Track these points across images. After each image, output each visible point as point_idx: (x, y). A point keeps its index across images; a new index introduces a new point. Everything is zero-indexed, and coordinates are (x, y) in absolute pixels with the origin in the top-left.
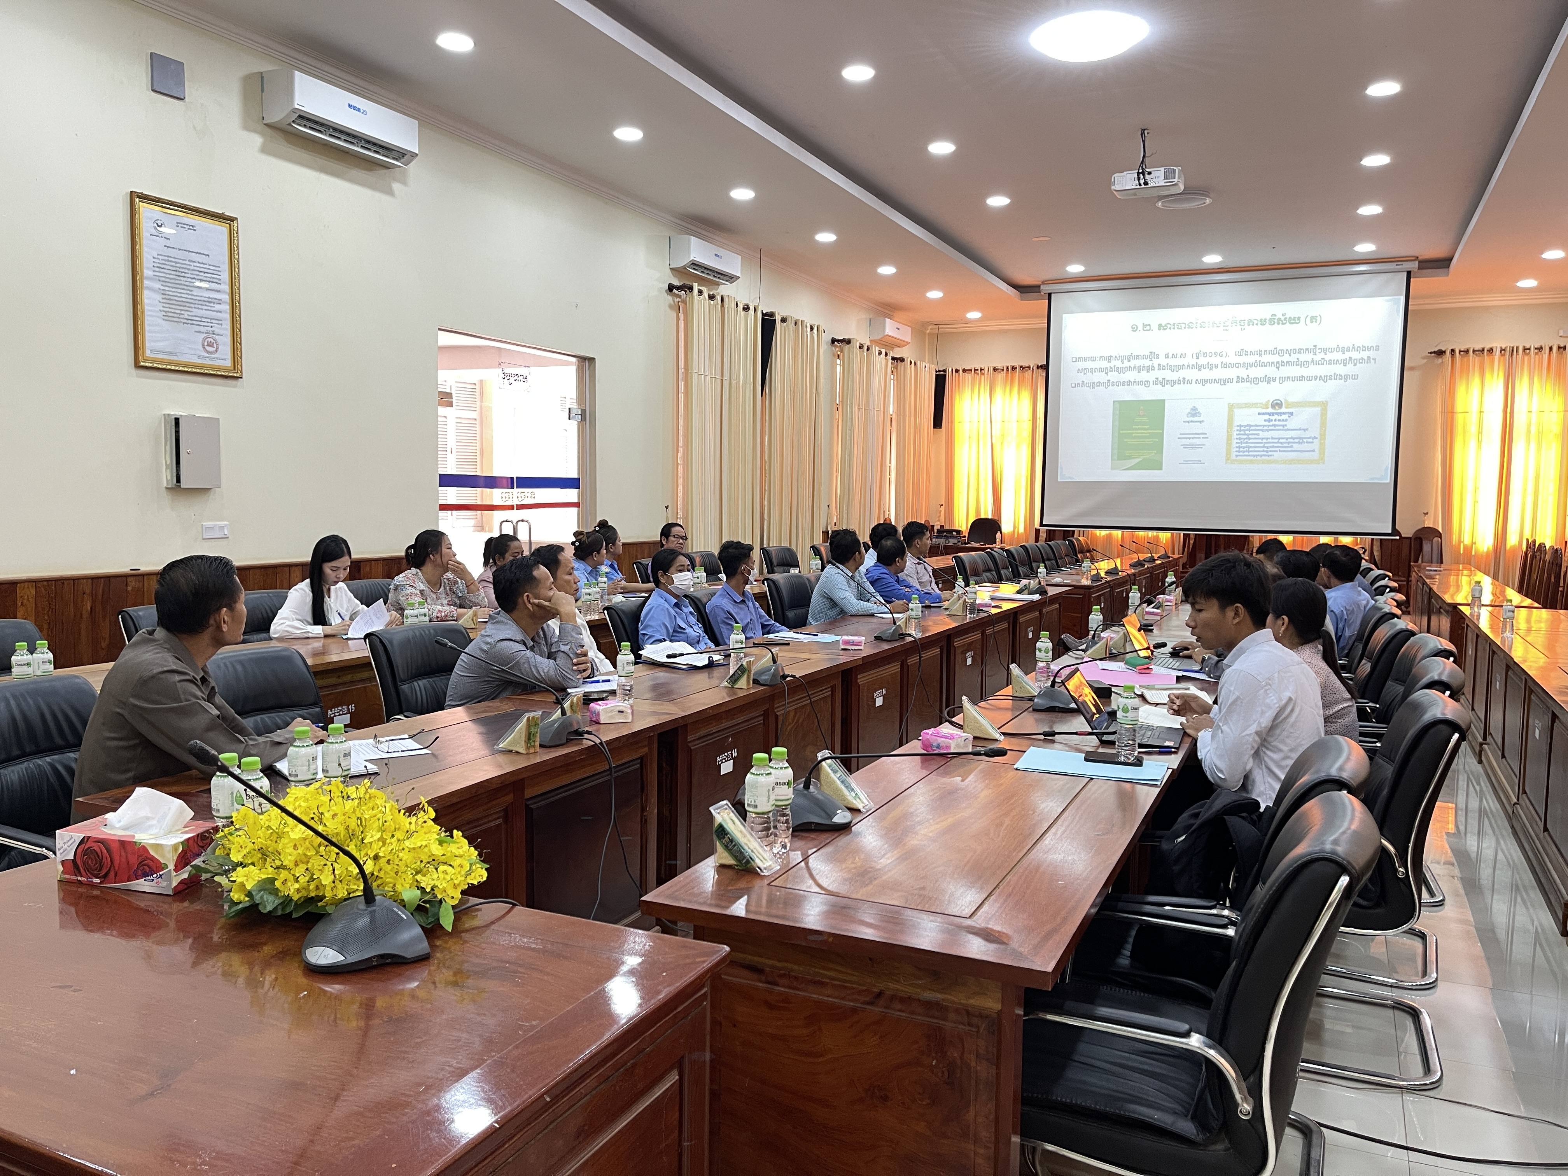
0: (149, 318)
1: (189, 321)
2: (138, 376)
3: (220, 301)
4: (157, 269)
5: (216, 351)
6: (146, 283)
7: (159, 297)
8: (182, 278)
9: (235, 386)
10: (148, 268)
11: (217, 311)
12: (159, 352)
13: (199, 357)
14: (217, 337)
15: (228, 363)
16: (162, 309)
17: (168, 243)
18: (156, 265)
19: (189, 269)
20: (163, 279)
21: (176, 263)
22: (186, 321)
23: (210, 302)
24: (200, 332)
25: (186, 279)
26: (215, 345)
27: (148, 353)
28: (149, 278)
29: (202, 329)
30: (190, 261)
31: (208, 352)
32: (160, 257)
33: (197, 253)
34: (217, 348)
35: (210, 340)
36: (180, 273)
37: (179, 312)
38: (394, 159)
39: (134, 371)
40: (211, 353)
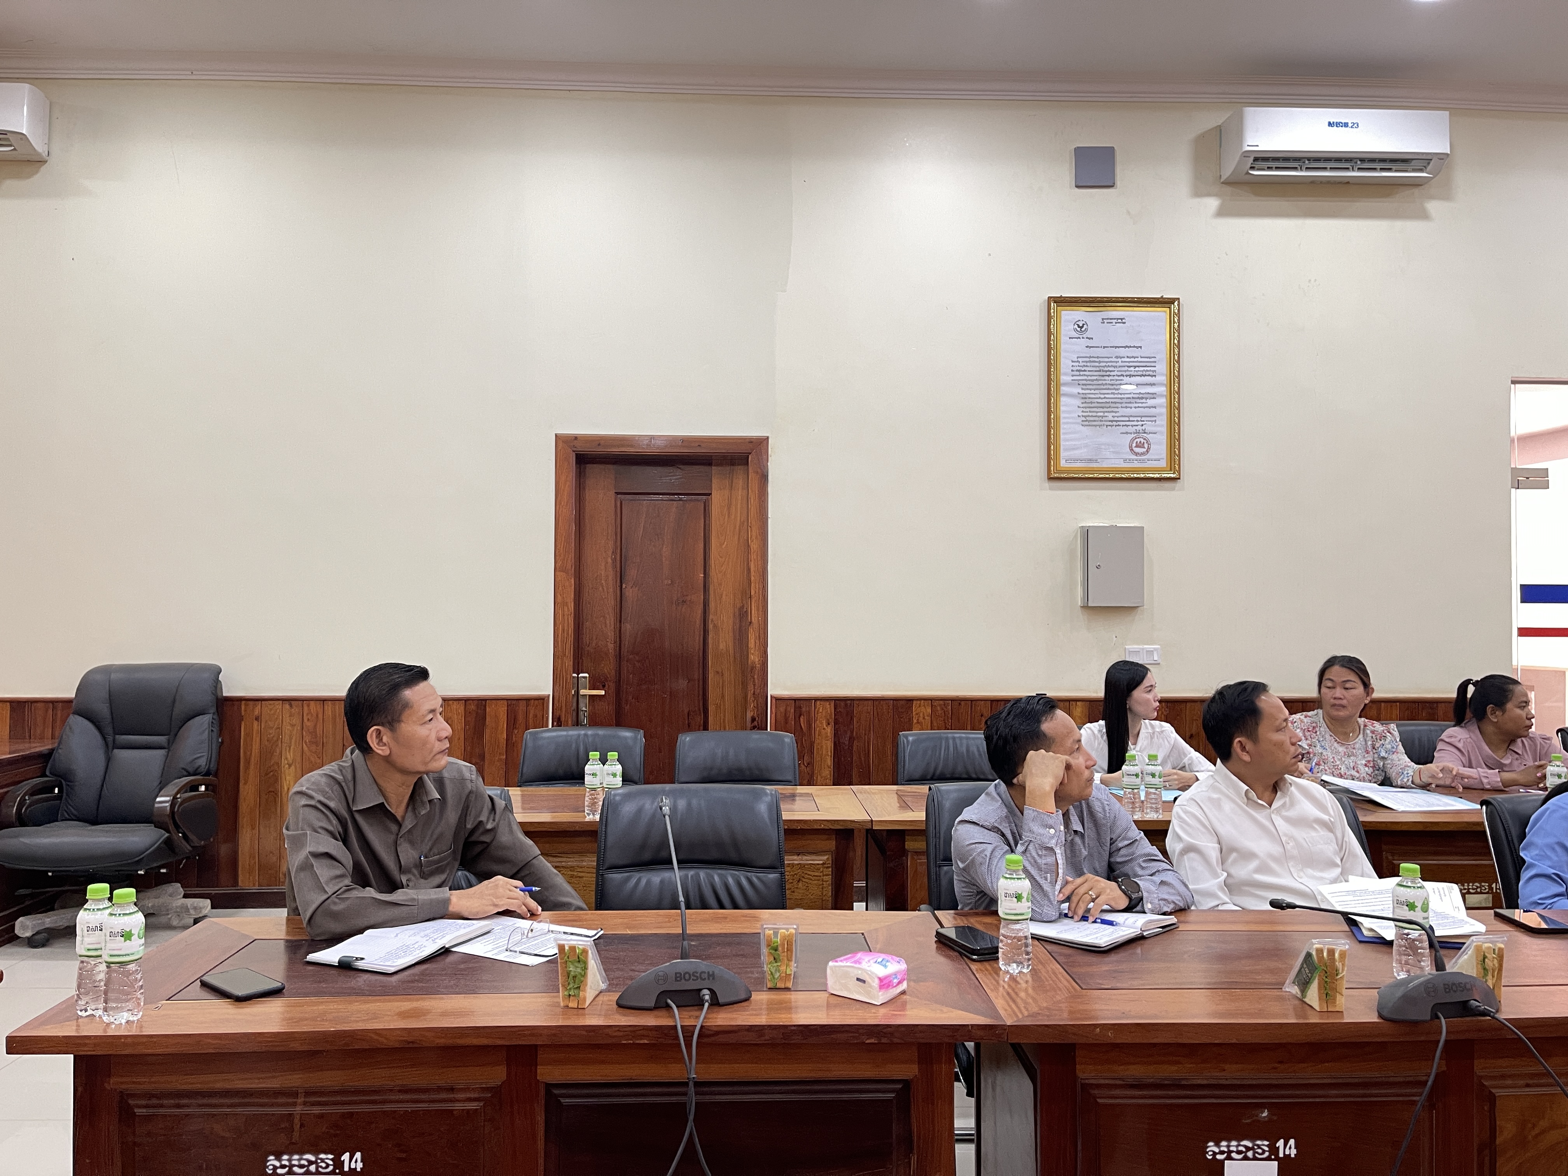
0: (1065, 426)
1: (1114, 423)
2: (1051, 489)
3: (1153, 396)
4: (1078, 373)
5: (1147, 451)
6: (1064, 389)
7: (1078, 402)
8: (1107, 378)
9: (1173, 489)
10: (1066, 374)
11: (1150, 407)
12: (1075, 460)
13: (1125, 460)
14: (1149, 436)
15: (1163, 464)
16: (1081, 414)
17: (1090, 343)
18: (1074, 369)
19: (1114, 367)
20: (1084, 382)
21: (1100, 362)
22: (1110, 423)
23: (1142, 398)
24: (1127, 433)
25: (1111, 378)
26: (1146, 446)
27: (1063, 464)
28: (1065, 384)
29: (1130, 429)
30: (1117, 357)
31: (1136, 454)
32: (1079, 359)
33: (1125, 347)
34: (1149, 448)
35: (1138, 440)
36: (1104, 373)
37: (1102, 414)
38: (1414, 170)
39: (1047, 484)
40: (1143, 454)
